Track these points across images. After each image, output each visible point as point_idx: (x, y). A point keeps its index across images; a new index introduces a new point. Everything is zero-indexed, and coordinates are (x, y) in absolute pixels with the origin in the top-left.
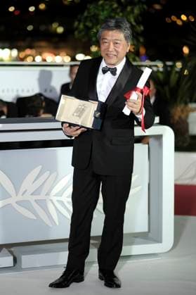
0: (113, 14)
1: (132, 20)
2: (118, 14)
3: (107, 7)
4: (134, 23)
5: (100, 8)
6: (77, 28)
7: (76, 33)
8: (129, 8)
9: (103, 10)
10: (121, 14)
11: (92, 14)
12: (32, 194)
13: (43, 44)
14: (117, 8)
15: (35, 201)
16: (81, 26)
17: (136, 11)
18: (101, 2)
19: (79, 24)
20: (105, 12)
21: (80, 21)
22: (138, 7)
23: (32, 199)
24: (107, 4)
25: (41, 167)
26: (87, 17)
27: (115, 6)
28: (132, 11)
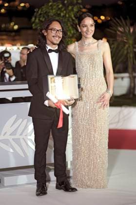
0: (59, 12)
1: (73, 16)
2: (63, 12)
3: (55, 7)
4: (74, 18)
5: (50, 8)
6: (34, 22)
7: (33, 25)
8: (70, 8)
9: (52, 9)
10: (65, 12)
11: (44, 12)
12: (10, 135)
13: (4, 37)
14: (62, 8)
15: (13, 139)
16: (37, 21)
17: (75, 10)
18: (50, 4)
19: (35, 19)
20: (54, 11)
21: (36, 17)
22: (76, 6)
23: (10, 138)
24: (55, 5)
25: (16, 116)
26: (41, 14)
27: (61, 6)
28: (72, 10)
